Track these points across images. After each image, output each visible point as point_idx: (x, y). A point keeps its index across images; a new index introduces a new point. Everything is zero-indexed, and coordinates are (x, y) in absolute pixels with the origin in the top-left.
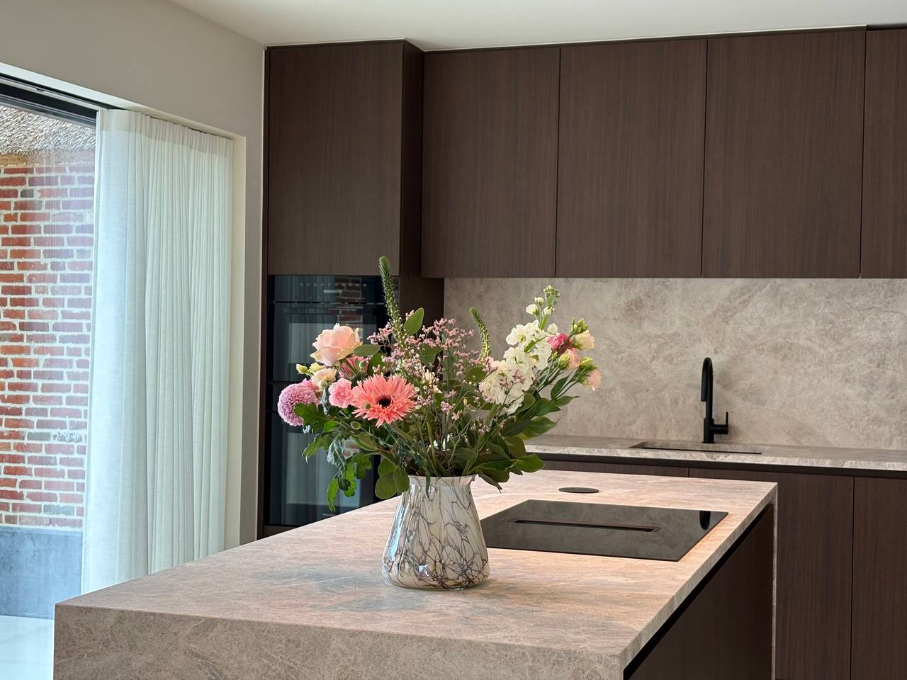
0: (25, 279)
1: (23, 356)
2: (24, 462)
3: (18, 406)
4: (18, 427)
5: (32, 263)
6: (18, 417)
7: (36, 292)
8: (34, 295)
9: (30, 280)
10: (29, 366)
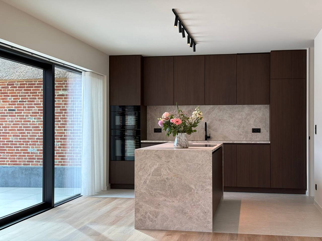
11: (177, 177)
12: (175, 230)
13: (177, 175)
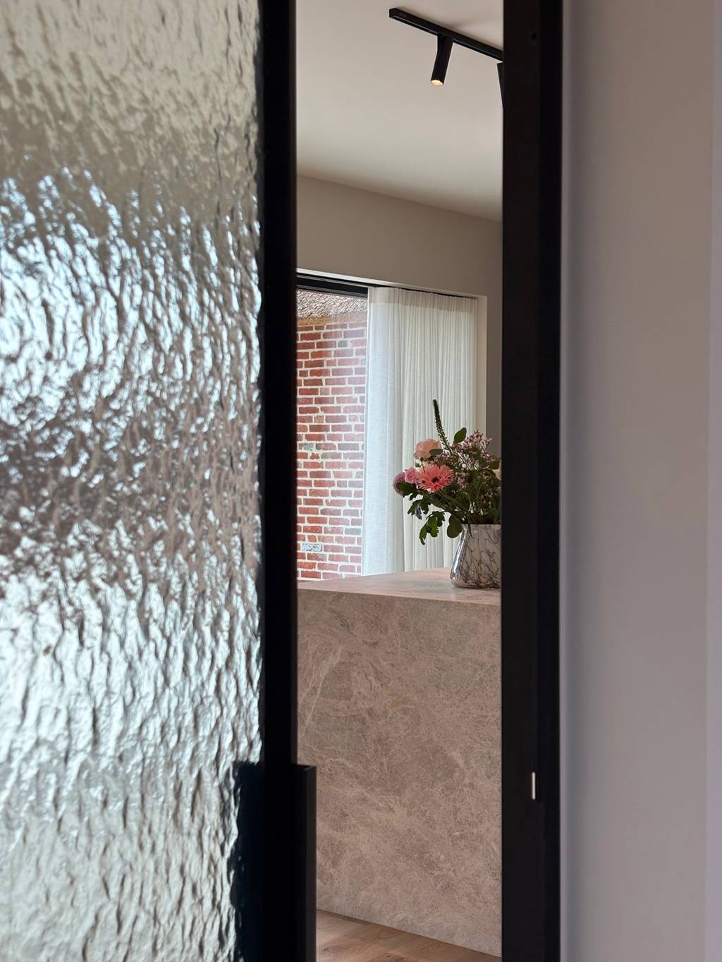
0: (342, 410)
1: (341, 470)
2: (343, 551)
3: (338, 508)
4: (338, 524)
5: (346, 398)
6: (338, 517)
7: (350, 420)
8: (348, 423)
9: (345, 411)
10: (346, 477)
11: (405, 712)
12: (395, 926)
13: (403, 703)
